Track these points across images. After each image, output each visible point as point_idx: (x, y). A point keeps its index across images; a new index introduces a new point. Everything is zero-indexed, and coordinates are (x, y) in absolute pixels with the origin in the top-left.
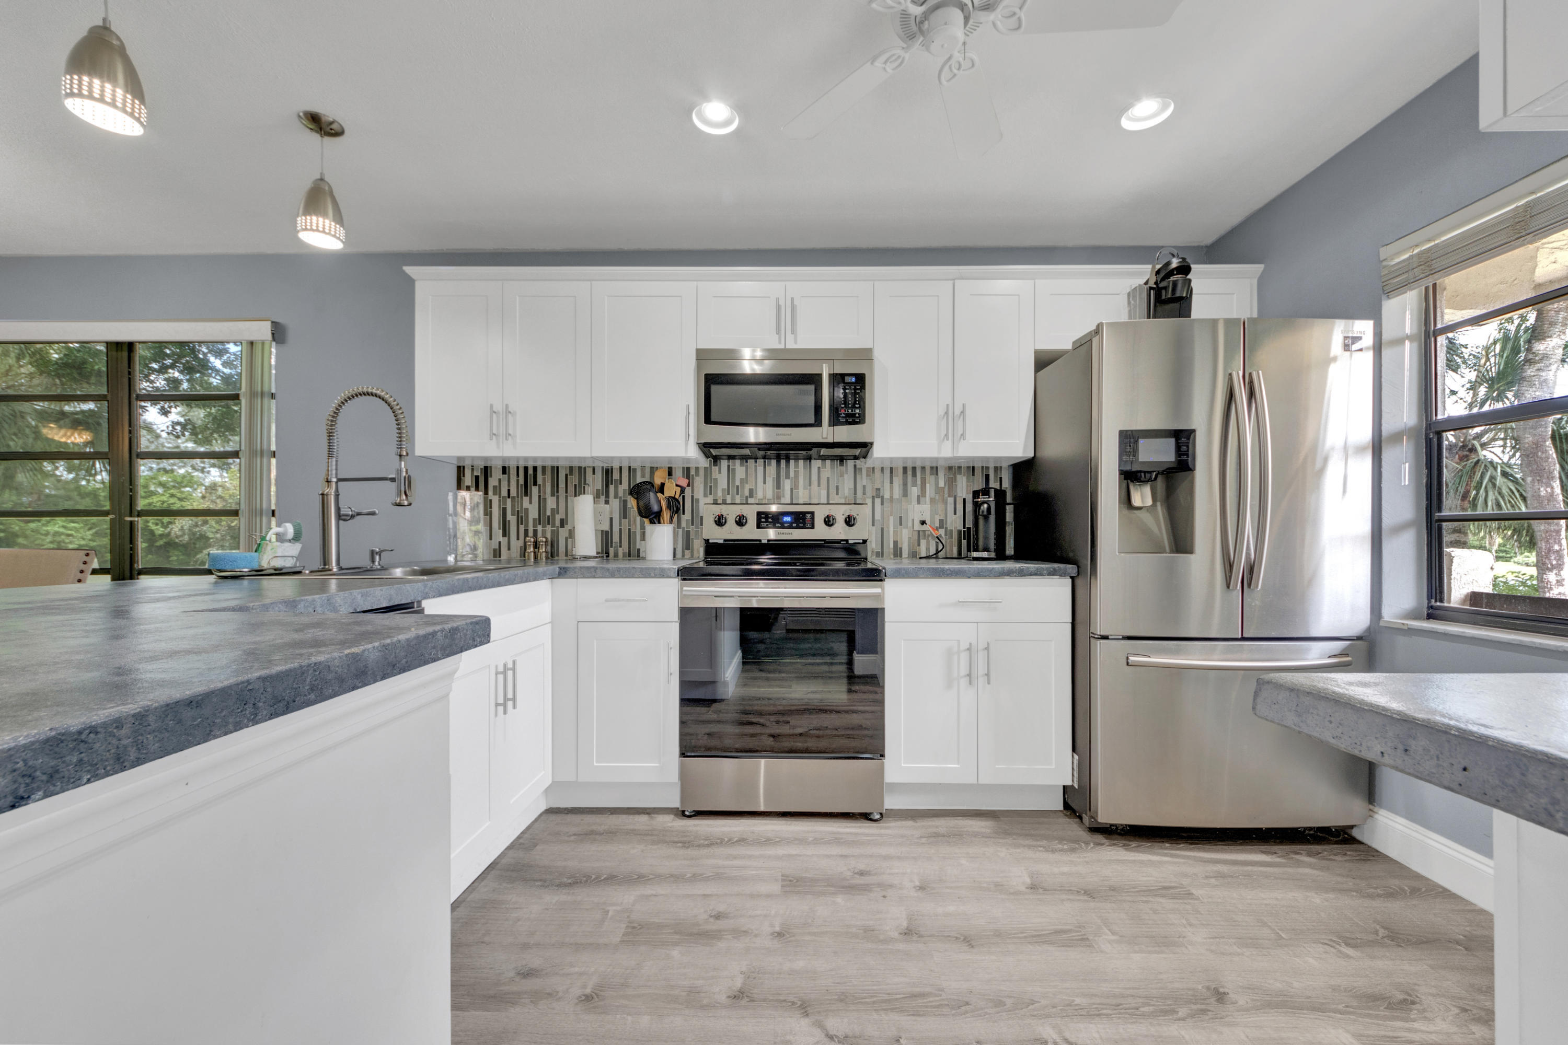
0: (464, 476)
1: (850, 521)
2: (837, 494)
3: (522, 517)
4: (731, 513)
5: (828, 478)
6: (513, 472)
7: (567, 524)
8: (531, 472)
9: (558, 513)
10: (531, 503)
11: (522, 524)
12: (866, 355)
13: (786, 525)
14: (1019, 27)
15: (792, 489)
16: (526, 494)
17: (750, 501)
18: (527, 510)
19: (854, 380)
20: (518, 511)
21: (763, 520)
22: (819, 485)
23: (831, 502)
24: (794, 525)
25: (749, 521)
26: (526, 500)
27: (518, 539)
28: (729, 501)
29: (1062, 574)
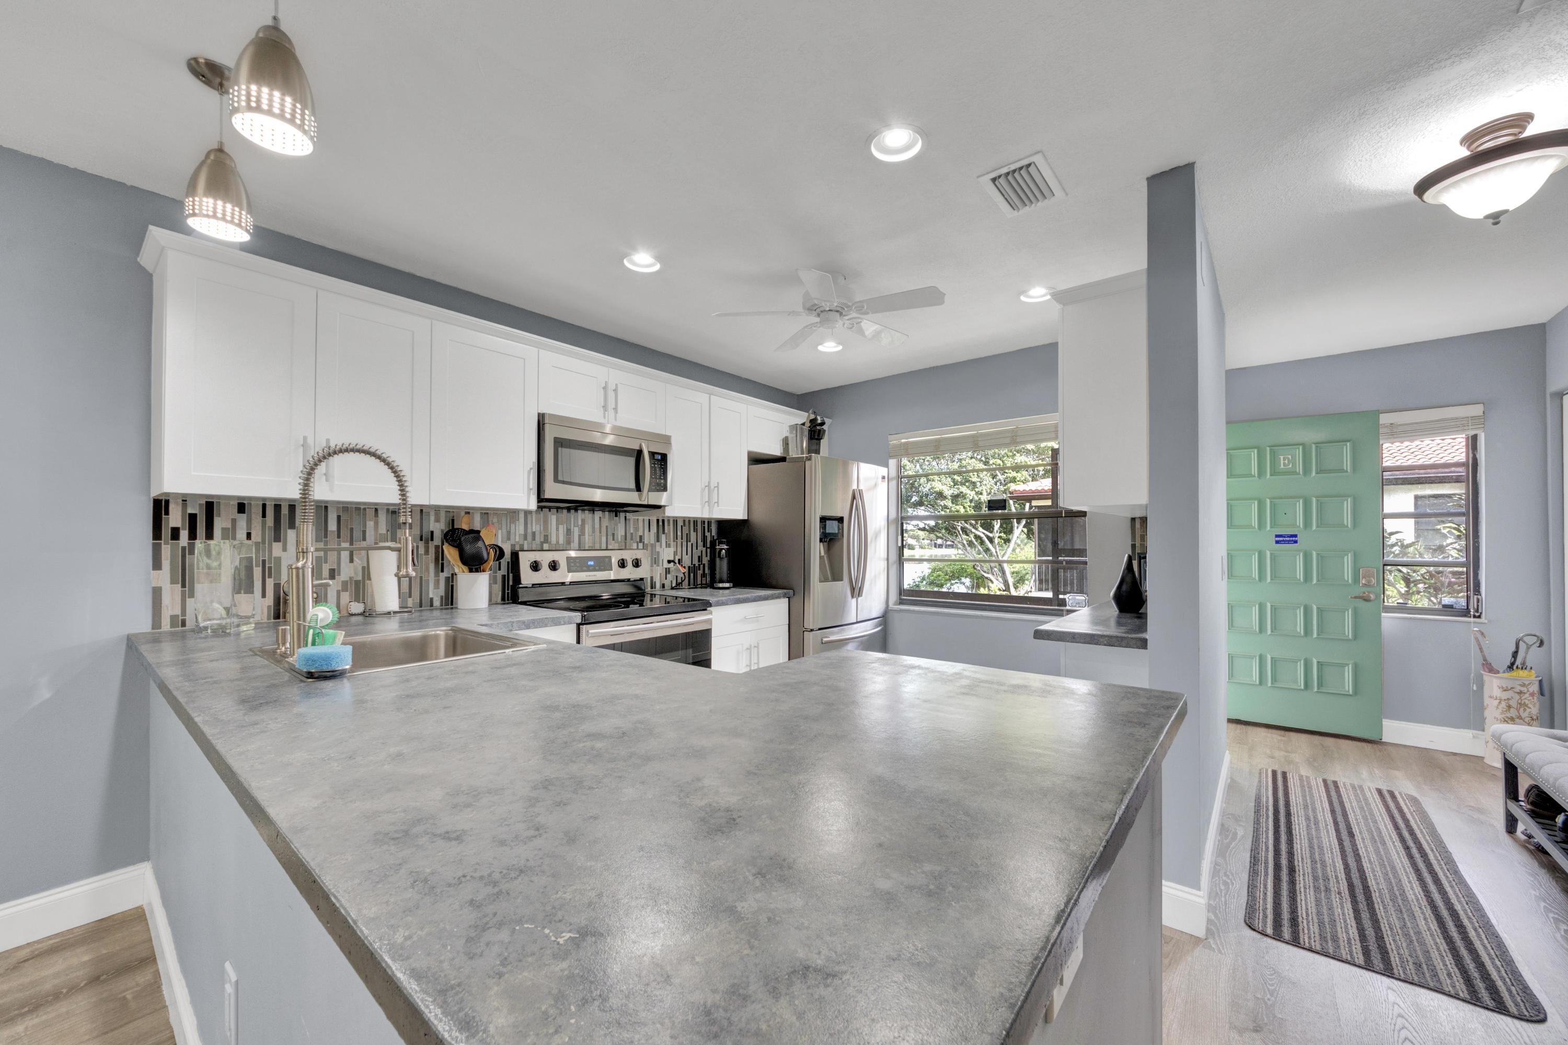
0: (167, 513)
1: (637, 564)
2: (613, 540)
3: (270, 568)
4: (545, 558)
5: (607, 527)
6: (256, 512)
7: (339, 574)
8: (285, 511)
9: (326, 562)
10: (285, 549)
11: (270, 576)
12: (667, 440)
13: (591, 568)
14: (851, 328)
15: (580, 536)
16: (277, 538)
17: (546, 546)
18: (278, 560)
19: (659, 457)
20: (264, 562)
21: (572, 564)
22: (600, 533)
23: (610, 547)
24: (597, 568)
25: (561, 566)
26: (277, 548)
27: (264, 595)
28: (526, 548)
29: (784, 596)
